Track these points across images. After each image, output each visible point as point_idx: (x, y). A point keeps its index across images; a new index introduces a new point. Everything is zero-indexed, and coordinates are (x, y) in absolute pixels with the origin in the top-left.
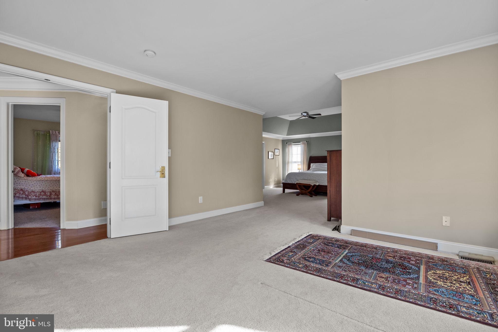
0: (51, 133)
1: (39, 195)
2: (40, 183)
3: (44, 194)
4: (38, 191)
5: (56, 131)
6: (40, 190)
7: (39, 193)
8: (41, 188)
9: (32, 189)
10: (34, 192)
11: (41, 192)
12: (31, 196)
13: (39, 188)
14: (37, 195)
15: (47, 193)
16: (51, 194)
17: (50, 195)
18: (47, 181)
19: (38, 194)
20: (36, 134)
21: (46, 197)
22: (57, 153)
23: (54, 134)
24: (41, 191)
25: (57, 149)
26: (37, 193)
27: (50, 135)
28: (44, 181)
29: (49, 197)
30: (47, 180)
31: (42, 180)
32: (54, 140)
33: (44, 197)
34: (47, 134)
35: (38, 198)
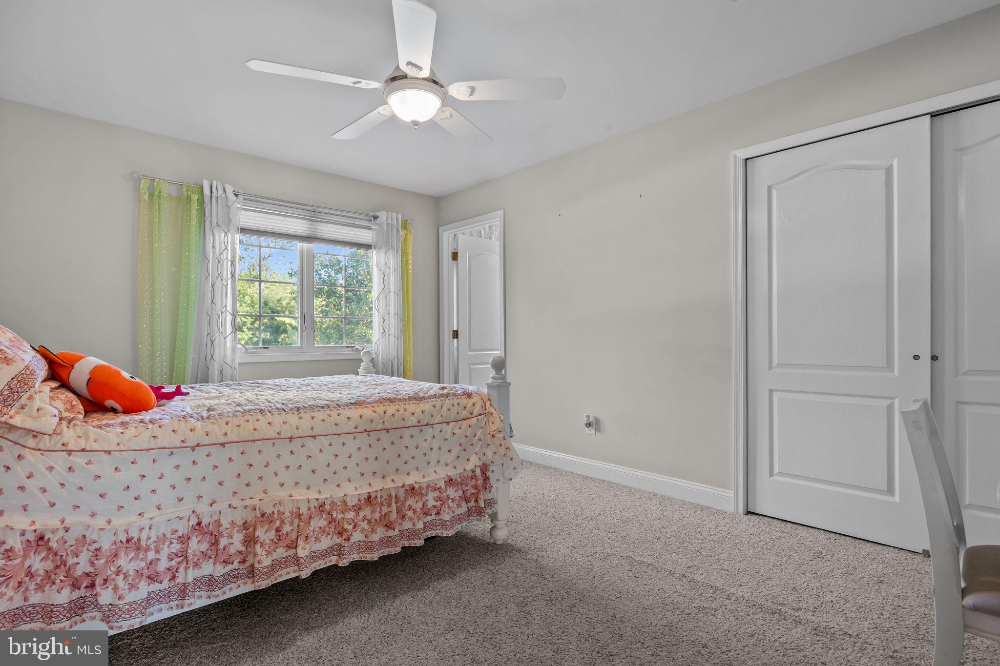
0: (207, 191)
1: (173, 563)
2: (177, 467)
3: (204, 546)
4: (163, 530)
5: (226, 185)
6: (181, 518)
7: (176, 547)
8: (185, 510)
9: (119, 522)
10: (132, 544)
11: (184, 540)
12: (116, 589)
13: (171, 511)
14: (163, 565)
15: (223, 542)
16: (250, 541)
17: (243, 549)
18: (223, 445)
19: (164, 555)
20: (147, 194)
21: (220, 570)
22: (230, 282)
23: (217, 198)
24: (183, 528)
25: (230, 263)
26: (157, 551)
27: (201, 202)
28: (206, 450)
29: (236, 565)
30: (223, 440)
31: (192, 440)
32: (217, 223)
33: (208, 568)
34: (189, 198)
35: (166, 584)
